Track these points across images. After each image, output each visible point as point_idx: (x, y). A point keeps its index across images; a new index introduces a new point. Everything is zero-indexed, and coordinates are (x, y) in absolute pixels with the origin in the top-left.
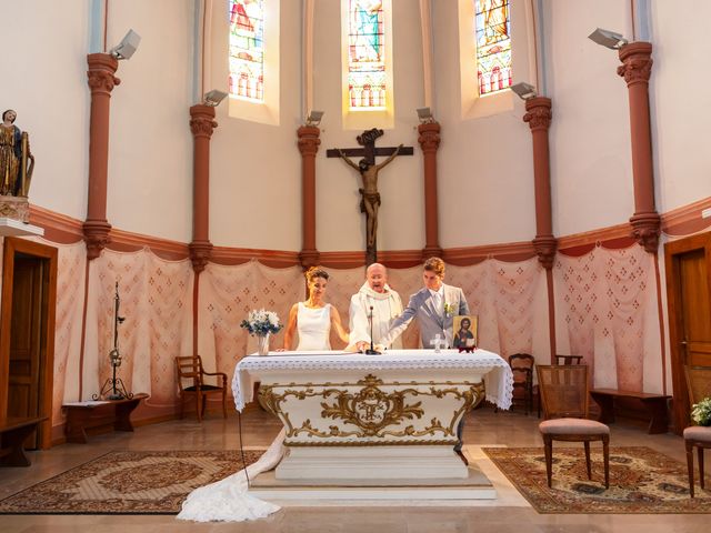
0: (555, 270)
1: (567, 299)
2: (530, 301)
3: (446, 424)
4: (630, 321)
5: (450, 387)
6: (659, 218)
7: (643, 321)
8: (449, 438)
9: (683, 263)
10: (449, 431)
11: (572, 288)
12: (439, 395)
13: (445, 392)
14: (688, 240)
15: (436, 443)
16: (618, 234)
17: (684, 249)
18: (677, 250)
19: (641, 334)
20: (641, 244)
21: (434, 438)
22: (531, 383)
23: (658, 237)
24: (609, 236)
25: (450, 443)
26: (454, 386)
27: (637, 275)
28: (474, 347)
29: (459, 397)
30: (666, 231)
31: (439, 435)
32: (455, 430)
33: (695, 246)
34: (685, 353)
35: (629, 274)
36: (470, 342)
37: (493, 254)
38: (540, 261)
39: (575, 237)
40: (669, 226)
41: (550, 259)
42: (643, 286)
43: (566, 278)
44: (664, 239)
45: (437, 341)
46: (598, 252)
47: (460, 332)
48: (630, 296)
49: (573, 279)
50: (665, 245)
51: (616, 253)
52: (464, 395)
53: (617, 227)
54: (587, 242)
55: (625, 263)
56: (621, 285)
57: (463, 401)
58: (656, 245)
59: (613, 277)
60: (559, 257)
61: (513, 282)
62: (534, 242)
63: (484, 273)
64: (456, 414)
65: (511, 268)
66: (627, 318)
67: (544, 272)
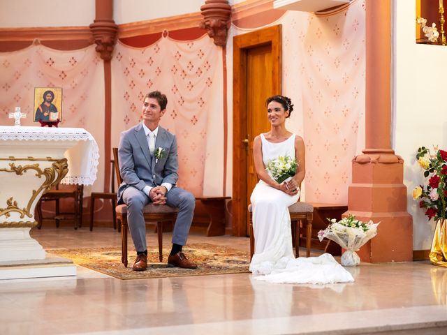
0: (114, 62)
1: (127, 96)
2: (84, 98)
3: (23, 205)
4: (195, 120)
5: (31, 163)
6: (229, 9)
7: (207, 119)
8: (26, 219)
9: (250, 57)
10: (26, 212)
11: (133, 84)
12: (19, 171)
13: (25, 169)
14: (256, 34)
15: (11, 225)
16: (188, 23)
17: (253, 43)
18: (245, 44)
19: (204, 135)
20: (211, 37)
21: (9, 220)
22: (82, 194)
23: (227, 29)
24: (179, 24)
25: (26, 225)
26: (36, 162)
27: (204, 70)
28: (58, 121)
29: (40, 173)
30: (236, 23)
31: (15, 217)
32: (32, 212)
33: (263, 40)
34: (247, 151)
35: (195, 69)
36: (54, 117)
37: (40, 40)
38: (98, 51)
39: (139, 24)
40: (239, 18)
41: (109, 48)
42: (210, 82)
43: (127, 72)
44: (234, 32)
45: (17, 115)
46: (165, 42)
47: (42, 105)
48: (195, 93)
49: (134, 74)
50: (234, 37)
51: (183, 45)
52: (46, 172)
53: (187, 17)
54: (152, 31)
55: (193, 57)
56: (187, 81)
57: (44, 178)
58: (224, 38)
59: (179, 73)
60: (120, 48)
61: (63, 74)
62: (91, 27)
63: (28, 62)
64: (35, 193)
65: (62, 58)
66: (191, 117)
67: (101, 65)
